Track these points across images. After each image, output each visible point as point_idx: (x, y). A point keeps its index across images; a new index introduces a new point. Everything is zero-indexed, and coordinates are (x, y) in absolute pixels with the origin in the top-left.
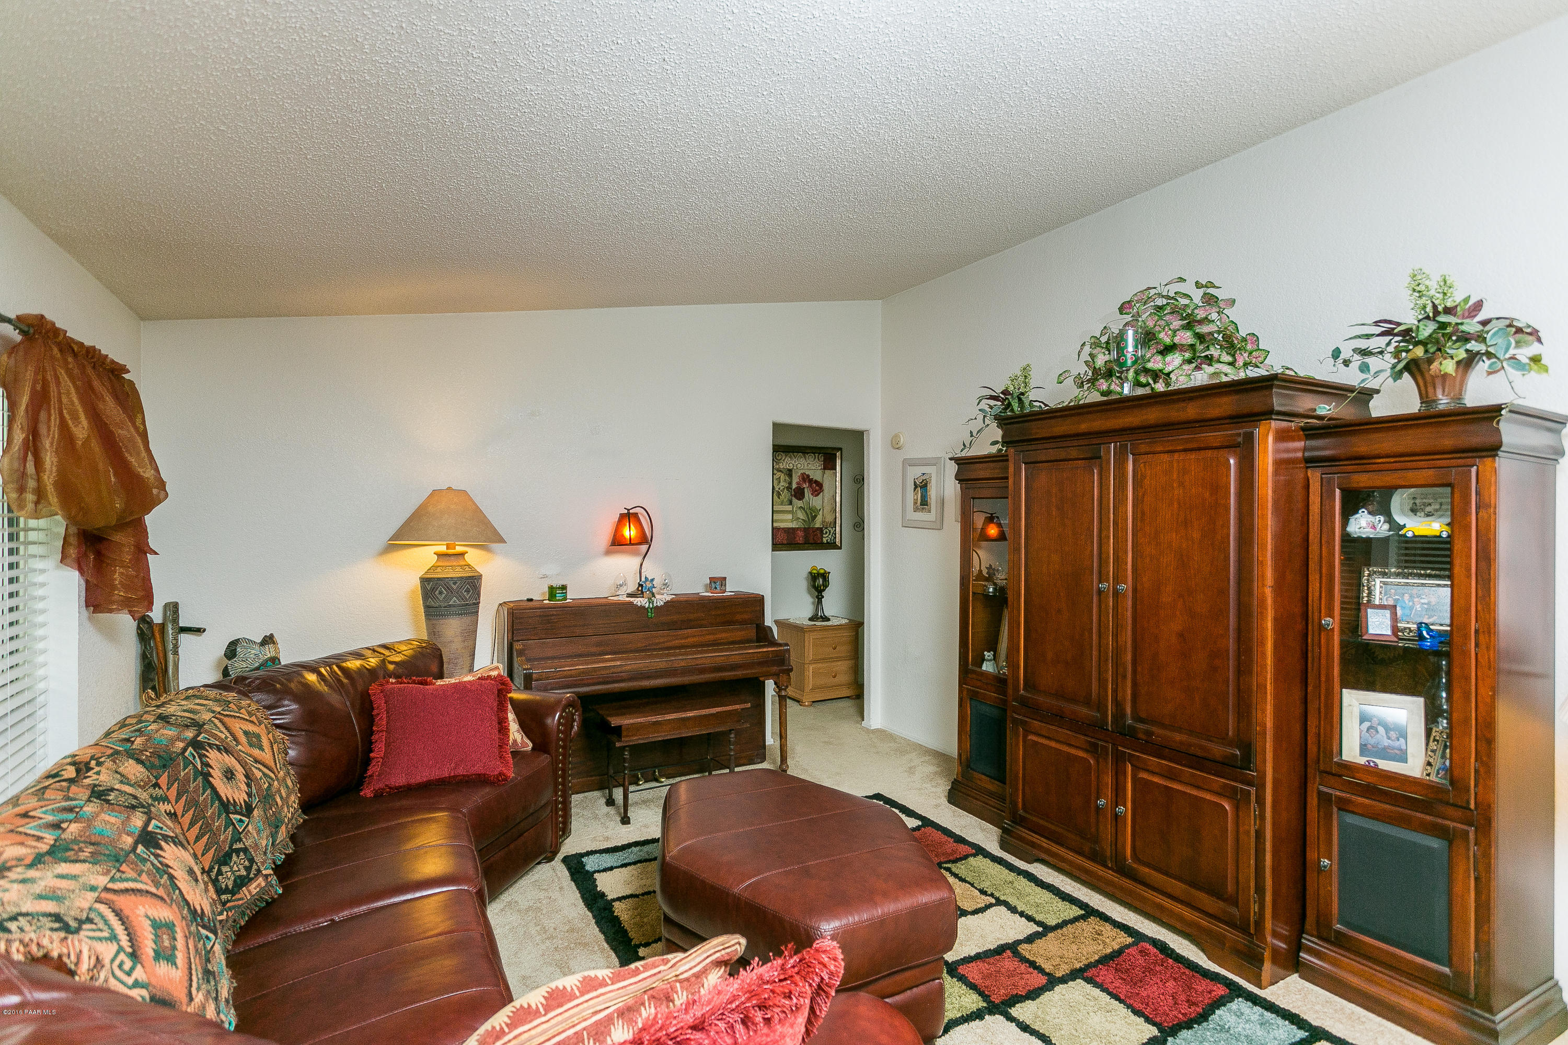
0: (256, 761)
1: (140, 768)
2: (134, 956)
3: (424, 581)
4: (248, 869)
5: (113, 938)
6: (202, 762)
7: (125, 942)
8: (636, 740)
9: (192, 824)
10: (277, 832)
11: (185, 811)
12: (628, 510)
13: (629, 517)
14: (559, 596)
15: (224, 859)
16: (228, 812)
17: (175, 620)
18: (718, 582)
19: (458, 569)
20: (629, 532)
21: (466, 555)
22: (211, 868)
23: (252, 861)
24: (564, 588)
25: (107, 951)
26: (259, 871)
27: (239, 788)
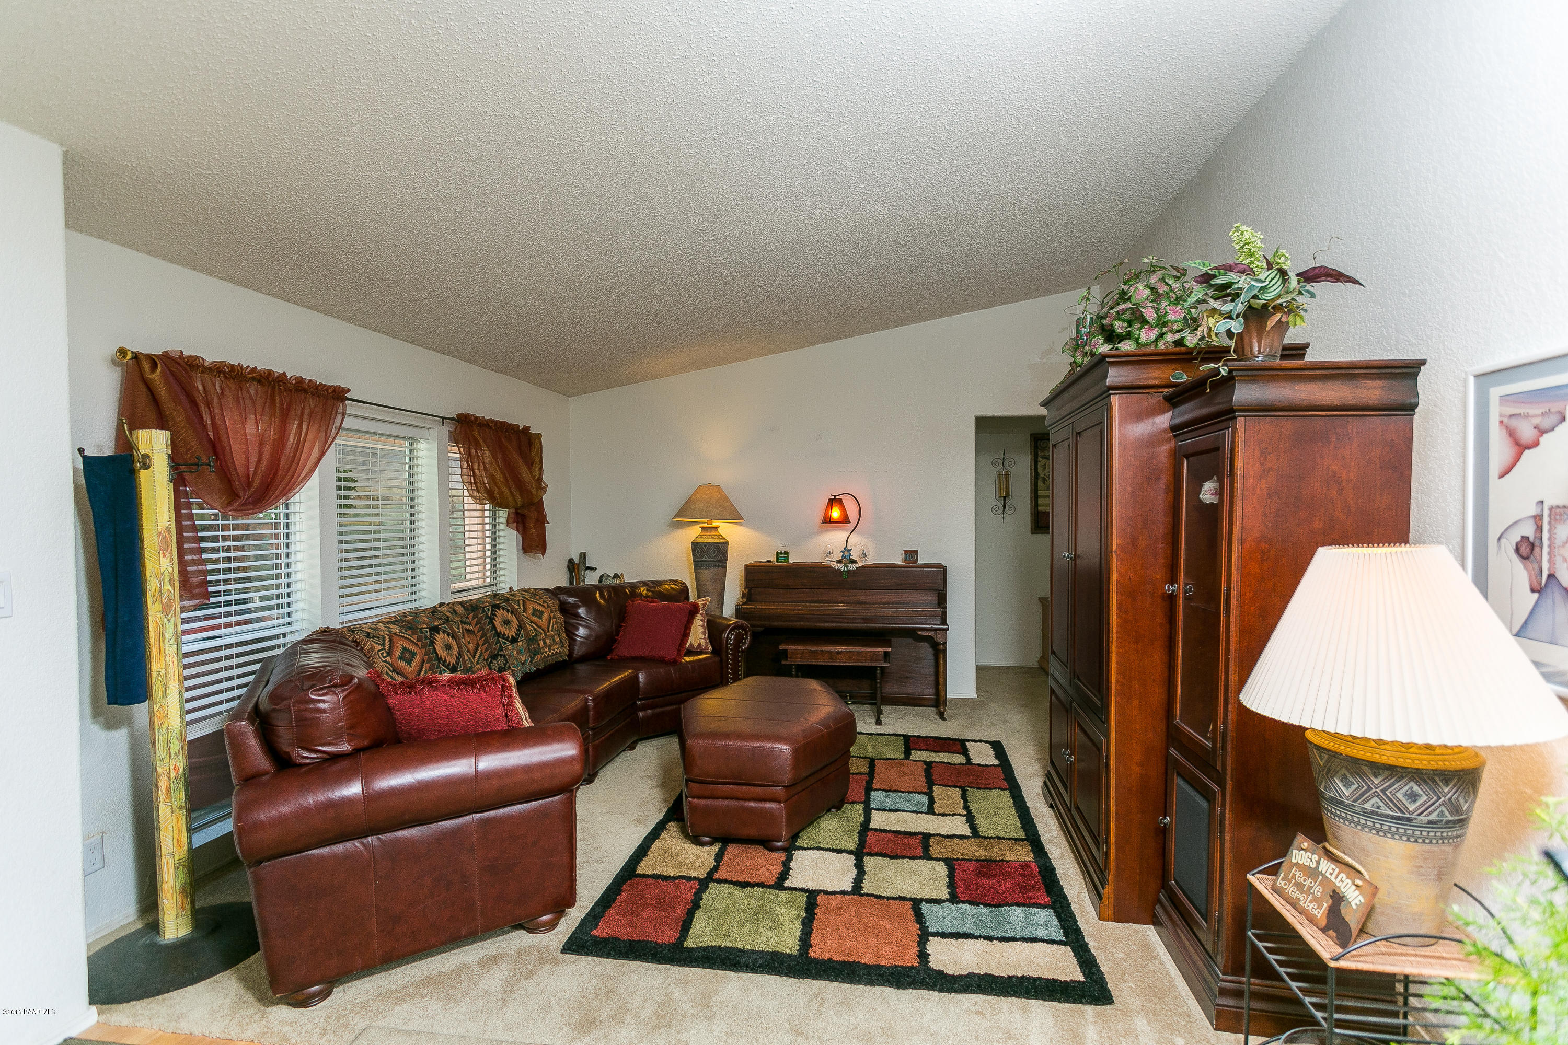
0: (531, 622)
1: (462, 609)
2: (389, 654)
3: (692, 543)
4: (505, 665)
5: (384, 645)
6: (492, 613)
7: (387, 647)
8: (799, 661)
9: (481, 638)
10: (534, 657)
11: (478, 632)
12: (835, 496)
13: (835, 501)
14: (782, 559)
15: (494, 657)
16: (499, 637)
17: (584, 562)
18: (911, 555)
19: (710, 537)
20: (836, 513)
21: (719, 529)
22: (488, 659)
23: (507, 661)
24: (787, 553)
25: (378, 647)
26: (509, 667)
27: (510, 630)
